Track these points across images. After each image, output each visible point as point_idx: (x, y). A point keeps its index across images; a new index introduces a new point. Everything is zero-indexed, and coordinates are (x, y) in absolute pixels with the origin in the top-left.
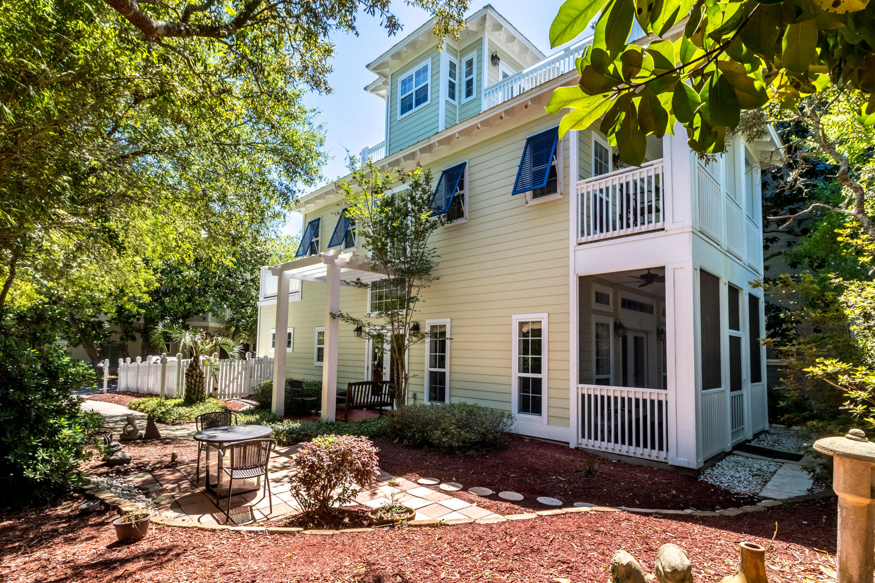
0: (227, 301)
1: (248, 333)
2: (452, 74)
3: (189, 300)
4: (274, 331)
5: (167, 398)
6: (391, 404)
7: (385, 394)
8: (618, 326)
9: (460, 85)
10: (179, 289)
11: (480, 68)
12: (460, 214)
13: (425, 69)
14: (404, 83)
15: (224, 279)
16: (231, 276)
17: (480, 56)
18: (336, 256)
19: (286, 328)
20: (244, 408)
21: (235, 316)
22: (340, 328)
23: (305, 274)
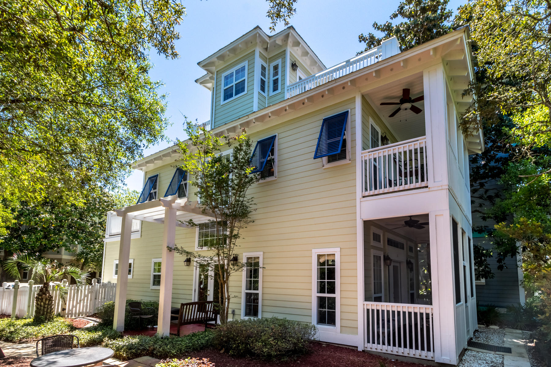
0: (78, 239)
1: (95, 264)
2: (263, 74)
3: (45, 237)
4: (117, 262)
5: (18, 318)
6: (215, 319)
7: (210, 312)
8: (386, 258)
9: (269, 82)
10: (36, 229)
11: (284, 71)
12: (271, 174)
13: (243, 69)
14: (226, 78)
15: (76, 221)
16: (82, 220)
17: (284, 63)
18: (173, 201)
19: (128, 259)
20: (88, 326)
21: (85, 250)
22: (175, 259)
23: (145, 215)
